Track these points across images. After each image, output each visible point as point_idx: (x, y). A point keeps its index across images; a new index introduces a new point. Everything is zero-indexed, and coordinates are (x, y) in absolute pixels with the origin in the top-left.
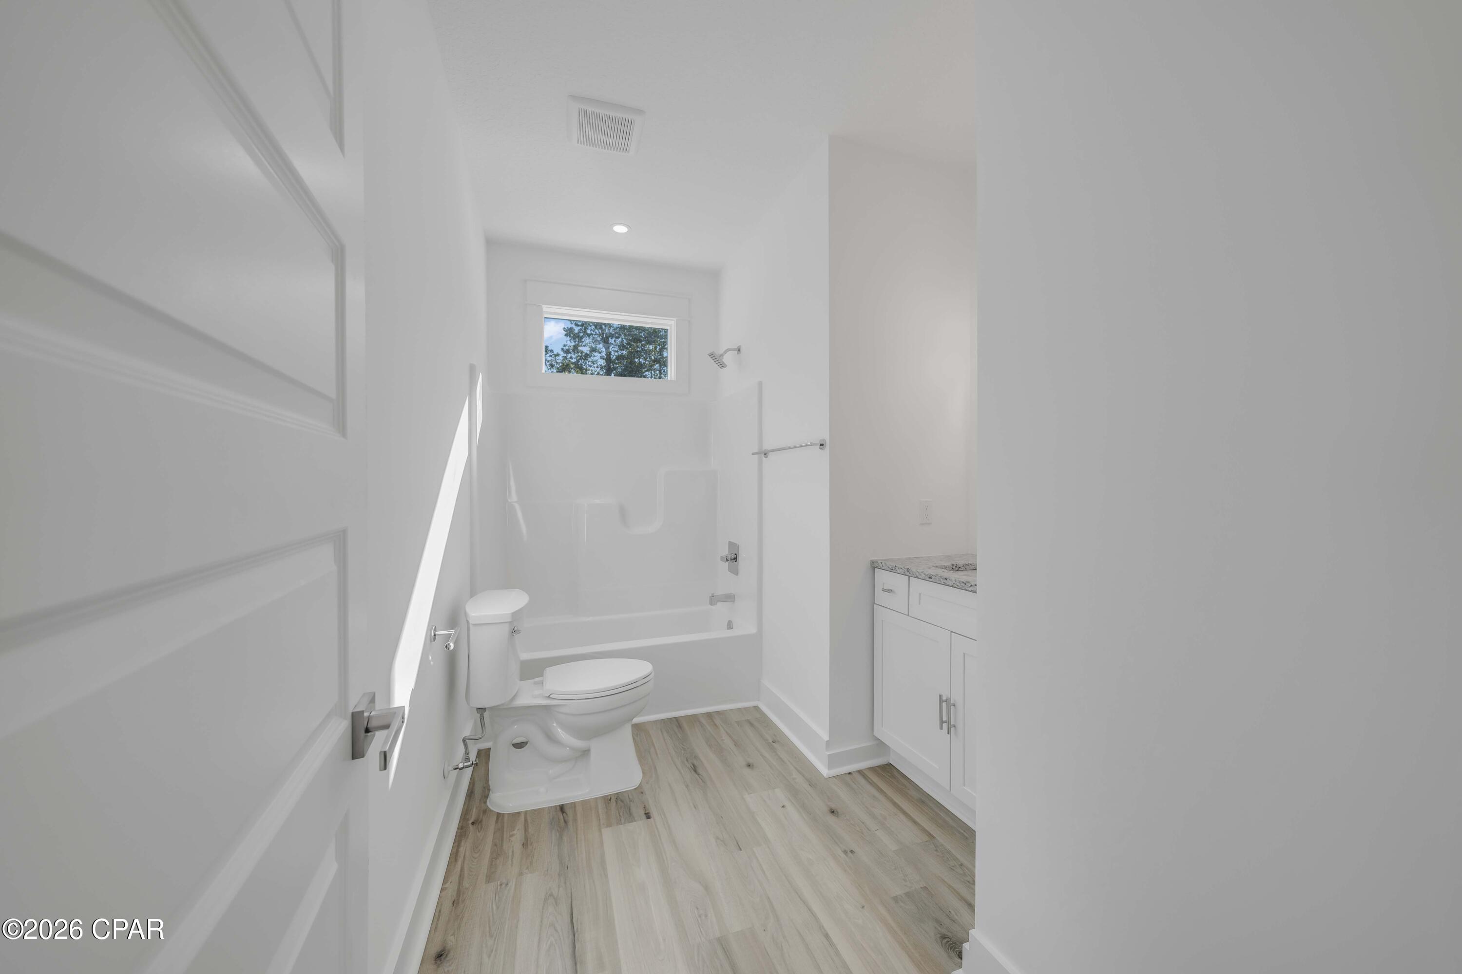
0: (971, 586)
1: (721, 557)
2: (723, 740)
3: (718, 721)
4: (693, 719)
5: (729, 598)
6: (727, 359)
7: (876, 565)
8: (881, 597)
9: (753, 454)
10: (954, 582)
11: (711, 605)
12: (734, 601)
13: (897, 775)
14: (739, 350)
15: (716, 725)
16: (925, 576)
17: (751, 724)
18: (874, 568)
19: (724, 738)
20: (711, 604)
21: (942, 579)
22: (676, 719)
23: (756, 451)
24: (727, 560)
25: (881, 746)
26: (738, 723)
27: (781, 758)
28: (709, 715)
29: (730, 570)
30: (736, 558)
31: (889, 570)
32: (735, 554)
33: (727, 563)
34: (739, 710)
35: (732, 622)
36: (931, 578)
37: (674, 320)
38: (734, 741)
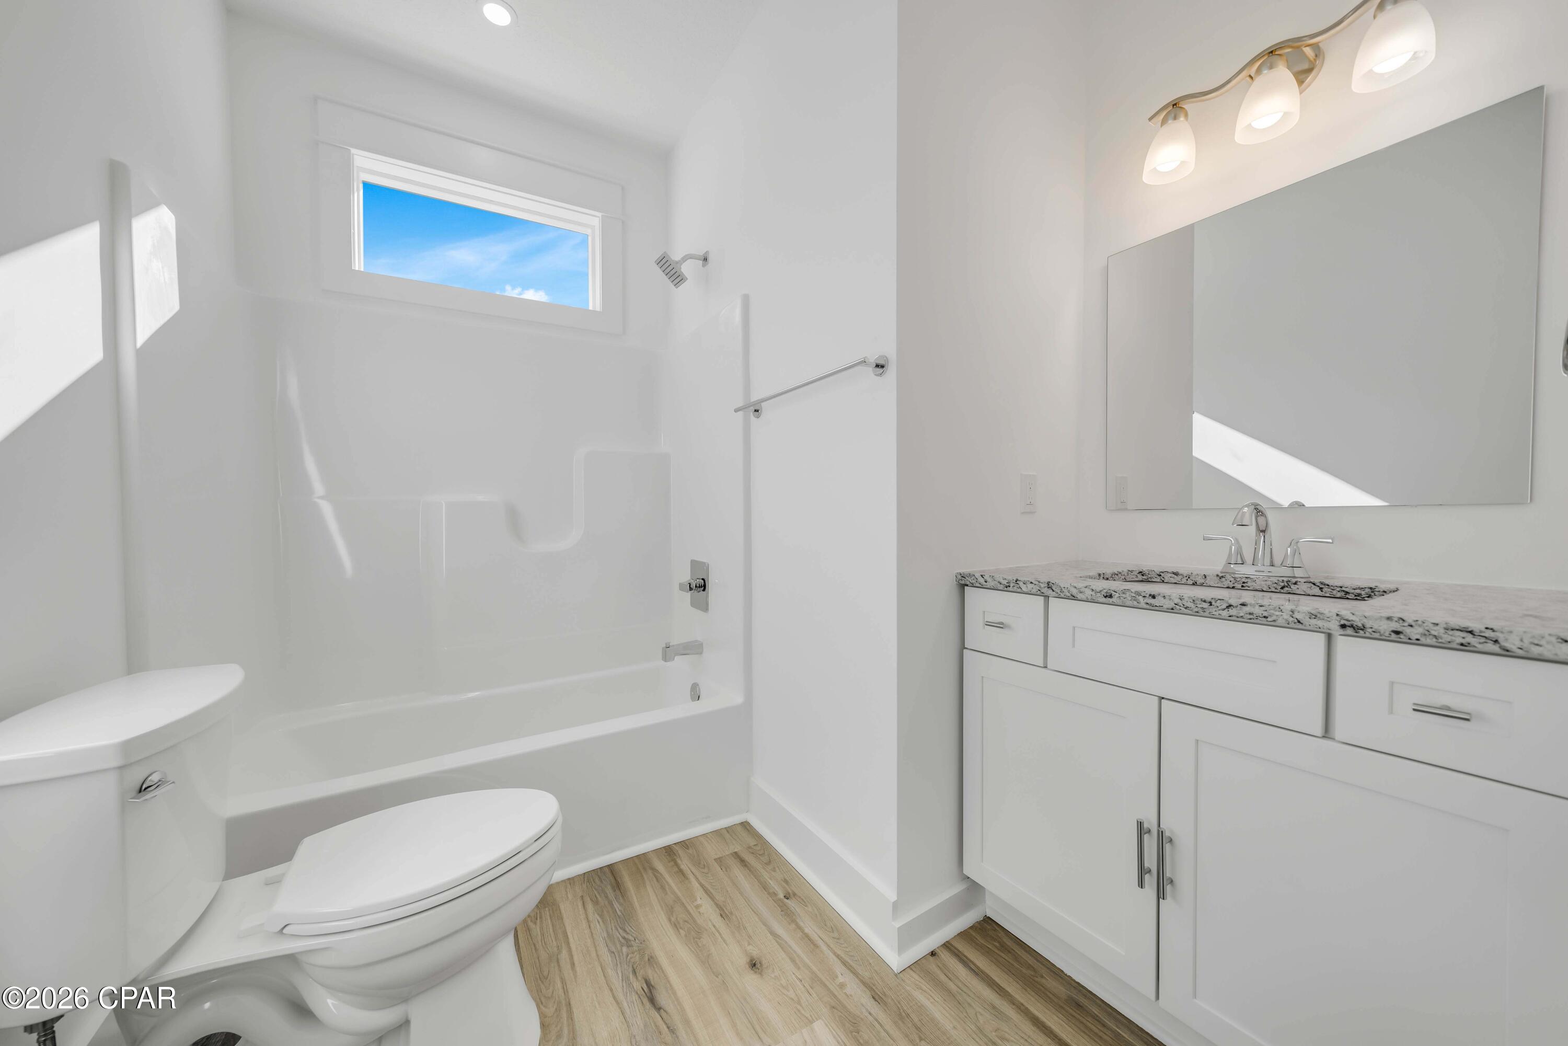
0: (1230, 606)
1: (680, 584)
2: (698, 907)
3: (685, 864)
4: (640, 863)
5: (693, 649)
6: (686, 269)
7: (969, 580)
8: (976, 635)
9: (736, 411)
10: (1177, 601)
11: (665, 661)
12: (701, 653)
13: (1007, 943)
14: (705, 259)
15: (681, 871)
16: (1093, 593)
17: (743, 862)
18: (962, 587)
19: (699, 902)
20: (665, 658)
21: (1141, 598)
22: (611, 867)
23: (740, 404)
24: (691, 589)
25: (974, 889)
26: (719, 860)
27: (807, 936)
28: (669, 851)
29: (694, 604)
30: (705, 586)
31: (1001, 587)
32: (703, 579)
33: (689, 594)
34: (717, 833)
35: (698, 685)
36: (1111, 596)
37: (598, 217)
38: (717, 905)
